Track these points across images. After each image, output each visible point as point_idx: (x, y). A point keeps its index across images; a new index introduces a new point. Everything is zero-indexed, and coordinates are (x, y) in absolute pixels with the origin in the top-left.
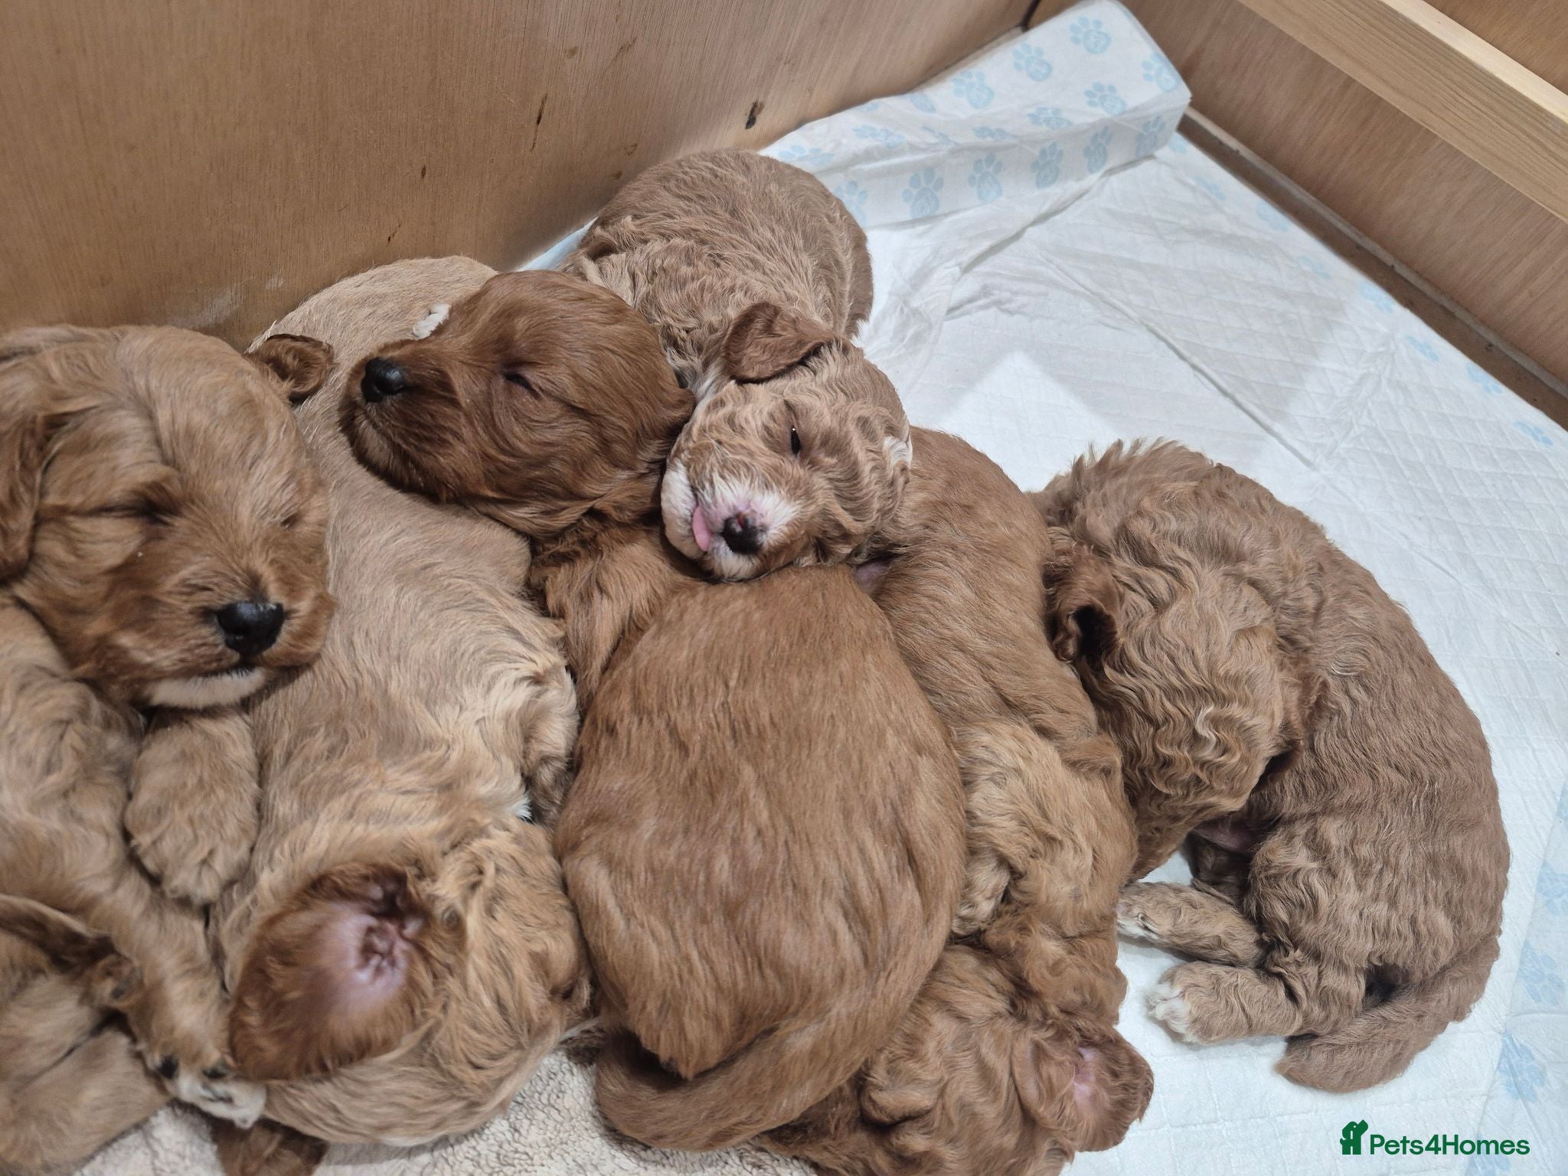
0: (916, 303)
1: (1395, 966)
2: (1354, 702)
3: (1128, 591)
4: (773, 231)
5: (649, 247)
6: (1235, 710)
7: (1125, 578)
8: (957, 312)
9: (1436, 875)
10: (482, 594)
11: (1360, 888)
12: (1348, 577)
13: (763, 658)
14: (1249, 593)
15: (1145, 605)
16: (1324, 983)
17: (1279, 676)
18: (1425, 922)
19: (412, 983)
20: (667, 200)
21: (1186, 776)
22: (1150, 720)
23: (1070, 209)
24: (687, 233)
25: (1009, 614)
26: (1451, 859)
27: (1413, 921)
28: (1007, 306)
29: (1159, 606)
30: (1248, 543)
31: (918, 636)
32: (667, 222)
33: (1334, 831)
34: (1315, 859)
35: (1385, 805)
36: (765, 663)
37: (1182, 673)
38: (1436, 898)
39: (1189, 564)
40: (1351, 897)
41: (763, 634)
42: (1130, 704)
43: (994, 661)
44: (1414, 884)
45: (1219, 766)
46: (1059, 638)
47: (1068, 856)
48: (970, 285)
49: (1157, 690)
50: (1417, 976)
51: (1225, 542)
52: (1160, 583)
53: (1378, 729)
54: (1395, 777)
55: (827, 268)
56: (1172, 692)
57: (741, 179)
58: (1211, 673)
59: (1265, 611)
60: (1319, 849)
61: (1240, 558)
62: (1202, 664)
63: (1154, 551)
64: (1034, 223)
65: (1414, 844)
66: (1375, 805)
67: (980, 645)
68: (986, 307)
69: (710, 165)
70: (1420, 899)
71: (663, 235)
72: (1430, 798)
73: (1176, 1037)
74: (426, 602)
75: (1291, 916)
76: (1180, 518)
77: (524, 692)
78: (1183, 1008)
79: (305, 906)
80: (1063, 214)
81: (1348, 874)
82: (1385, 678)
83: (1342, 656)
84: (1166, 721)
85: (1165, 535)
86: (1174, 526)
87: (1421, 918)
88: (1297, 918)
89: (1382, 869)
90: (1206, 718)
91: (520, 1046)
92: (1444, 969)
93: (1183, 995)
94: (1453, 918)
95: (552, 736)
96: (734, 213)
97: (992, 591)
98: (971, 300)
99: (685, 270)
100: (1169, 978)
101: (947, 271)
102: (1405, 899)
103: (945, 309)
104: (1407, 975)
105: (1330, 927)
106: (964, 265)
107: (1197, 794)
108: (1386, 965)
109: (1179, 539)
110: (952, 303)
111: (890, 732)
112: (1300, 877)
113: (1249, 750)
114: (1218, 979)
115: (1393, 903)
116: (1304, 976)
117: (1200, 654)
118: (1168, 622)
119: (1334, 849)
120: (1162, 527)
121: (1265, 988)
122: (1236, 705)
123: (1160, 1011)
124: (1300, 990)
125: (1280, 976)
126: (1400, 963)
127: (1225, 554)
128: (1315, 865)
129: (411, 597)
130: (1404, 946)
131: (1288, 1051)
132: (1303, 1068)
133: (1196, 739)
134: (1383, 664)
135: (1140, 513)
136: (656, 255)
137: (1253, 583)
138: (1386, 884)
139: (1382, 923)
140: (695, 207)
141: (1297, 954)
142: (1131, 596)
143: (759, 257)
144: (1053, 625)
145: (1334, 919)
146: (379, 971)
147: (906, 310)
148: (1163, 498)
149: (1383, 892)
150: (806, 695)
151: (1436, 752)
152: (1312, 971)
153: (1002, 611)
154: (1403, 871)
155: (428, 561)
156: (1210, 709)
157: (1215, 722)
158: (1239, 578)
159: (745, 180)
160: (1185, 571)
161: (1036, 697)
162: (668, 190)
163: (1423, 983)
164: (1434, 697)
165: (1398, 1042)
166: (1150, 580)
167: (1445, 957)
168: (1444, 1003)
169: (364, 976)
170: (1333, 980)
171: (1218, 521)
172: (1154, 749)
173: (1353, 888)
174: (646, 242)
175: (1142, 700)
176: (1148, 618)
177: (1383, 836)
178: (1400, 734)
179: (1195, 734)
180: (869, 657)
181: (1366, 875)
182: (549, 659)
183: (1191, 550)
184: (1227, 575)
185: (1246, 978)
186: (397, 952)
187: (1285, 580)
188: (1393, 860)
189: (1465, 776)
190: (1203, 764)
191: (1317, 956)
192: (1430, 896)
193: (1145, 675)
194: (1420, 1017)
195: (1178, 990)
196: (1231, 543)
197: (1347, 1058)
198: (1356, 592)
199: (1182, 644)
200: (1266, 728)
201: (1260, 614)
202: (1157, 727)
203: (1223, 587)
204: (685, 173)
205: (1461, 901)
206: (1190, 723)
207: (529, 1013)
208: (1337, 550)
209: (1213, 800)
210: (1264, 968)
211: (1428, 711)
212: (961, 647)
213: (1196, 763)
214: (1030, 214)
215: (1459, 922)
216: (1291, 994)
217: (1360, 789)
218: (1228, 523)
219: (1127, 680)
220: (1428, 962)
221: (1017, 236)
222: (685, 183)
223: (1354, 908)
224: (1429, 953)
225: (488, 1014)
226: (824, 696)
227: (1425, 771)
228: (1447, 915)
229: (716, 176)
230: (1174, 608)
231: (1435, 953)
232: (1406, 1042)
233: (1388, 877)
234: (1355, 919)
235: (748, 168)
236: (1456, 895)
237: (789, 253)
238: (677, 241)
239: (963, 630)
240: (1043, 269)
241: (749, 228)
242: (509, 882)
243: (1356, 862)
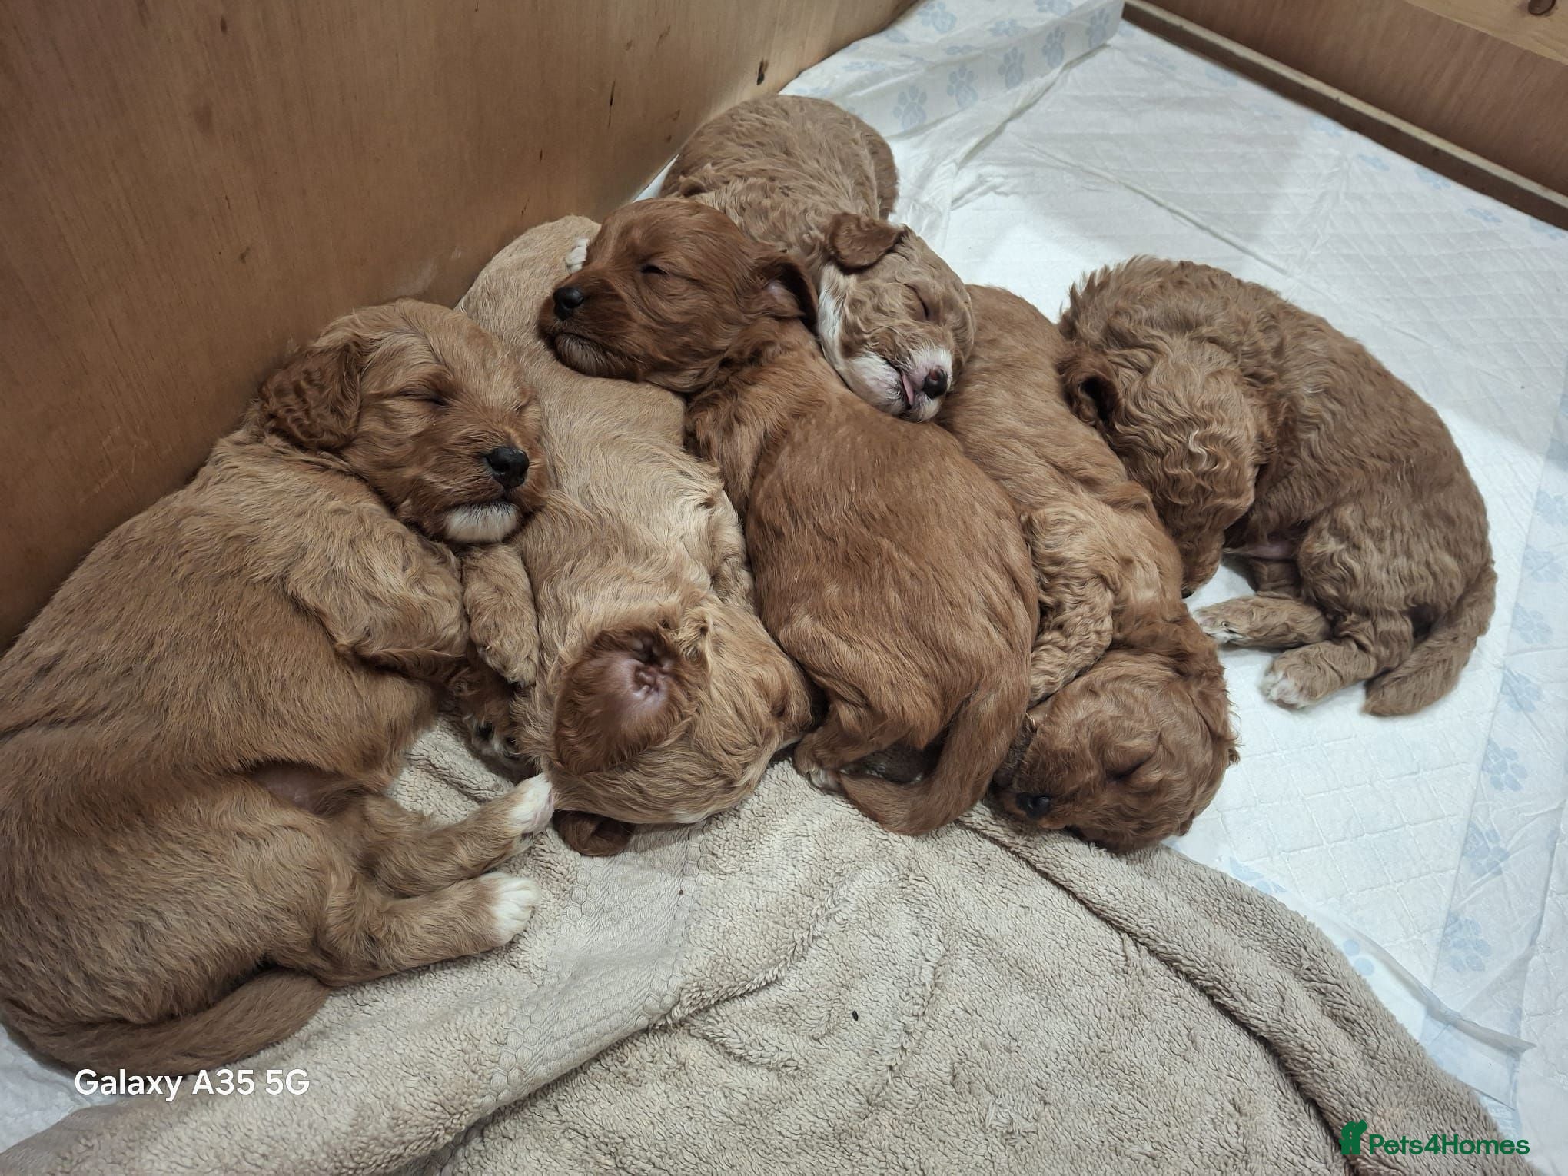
0: (925, 198)
1: (1426, 604)
2: (1333, 413)
3: (1120, 368)
4: (818, 162)
5: (731, 187)
6: (1215, 428)
7: (1117, 360)
8: (961, 202)
9: (1432, 525)
10: (658, 451)
11: (1380, 551)
12: (1303, 322)
13: (870, 469)
14: (1210, 349)
15: (1134, 374)
16: (1379, 630)
17: (1246, 402)
18: (1436, 562)
19: (672, 699)
20: (733, 148)
21: (1193, 487)
22: (1156, 453)
23: (1040, 102)
24: (759, 173)
25: (1042, 404)
26: (1439, 511)
27: (1428, 565)
28: (1002, 189)
29: (1143, 371)
30: (1202, 311)
31: (980, 431)
32: (739, 165)
33: (1348, 515)
34: (1342, 542)
35: (1379, 486)
36: (873, 473)
37: (1170, 412)
38: (1438, 543)
39: (1161, 338)
40: (1375, 559)
41: (866, 452)
42: (1139, 446)
43: (1041, 441)
44: (1418, 536)
45: (1216, 474)
46: (1075, 405)
47: (1139, 573)
48: (968, 177)
49: (1156, 430)
50: (1444, 608)
51: (1185, 317)
52: (1142, 356)
53: (1357, 430)
54: (1379, 464)
55: (861, 184)
56: (1166, 428)
57: (783, 122)
58: (1190, 404)
59: (1228, 357)
60: (1341, 533)
61: (1199, 324)
62: (1183, 401)
63: (1134, 336)
64: (1010, 119)
65: (1409, 508)
66: (1371, 489)
67: (1030, 431)
68: (984, 193)
69: (756, 116)
70: (1427, 547)
71: (741, 177)
72: (1410, 471)
73: (1290, 707)
74: (623, 459)
75: (1338, 590)
76: (1149, 307)
77: (704, 514)
78: (1289, 684)
79: (594, 656)
80: (1036, 106)
81: (1369, 544)
82: (1351, 390)
83: (1310, 380)
84: (1167, 450)
85: (1140, 323)
86: (1145, 313)
87: (1432, 560)
88: (1343, 590)
89: (1392, 533)
90: (1195, 439)
91: (755, 743)
92: (1461, 598)
93: (1285, 676)
94: (1455, 556)
95: (726, 539)
96: (787, 153)
97: (1024, 390)
98: (970, 190)
99: (767, 203)
100: (1272, 669)
101: (945, 168)
102: (1419, 550)
103: (949, 202)
104: (1436, 609)
105: (1369, 588)
106: (959, 161)
107: (1206, 499)
108: (1419, 605)
109: (1151, 322)
110: (956, 194)
111: (977, 504)
112: (1336, 558)
113: (1237, 458)
114: (1306, 655)
115: (1409, 555)
116: (1365, 632)
117: (1180, 395)
118: (1152, 380)
119: (1353, 529)
120: (1137, 318)
121: (1341, 648)
122: (1215, 424)
123: (1274, 694)
124: (1365, 641)
125: (1348, 636)
126: (1428, 601)
127: (1184, 325)
128: (1342, 546)
129: (614, 457)
130: (1428, 585)
131: (1368, 694)
132: (1382, 703)
133: (1192, 457)
134: (1347, 381)
135: (1118, 313)
136: (741, 192)
137: (1213, 340)
138: (1399, 543)
139: (1406, 572)
140: (759, 152)
141: (1353, 617)
142: (1123, 372)
143: (814, 183)
144: (1069, 397)
145: (1368, 579)
146: (648, 693)
147: (917, 207)
148: (1135, 297)
149: (1398, 549)
150: (910, 489)
151: (1405, 438)
152: (1367, 624)
153: (1037, 404)
154: (1407, 528)
155: (617, 433)
156: (1196, 432)
157: (1202, 441)
158: (1200, 339)
159: (788, 124)
160: (1159, 343)
161: (1079, 459)
162: (732, 140)
163: (1449, 613)
164: (1395, 400)
165: (1444, 661)
166: (1134, 356)
167: (1459, 590)
168: (1469, 623)
169: (639, 695)
170: (1384, 626)
171: (1180, 302)
172: (1165, 473)
173: (1376, 553)
174: (727, 183)
175: (1146, 439)
176: (1137, 382)
177: (1385, 508)
178: (1374, 432)
179: (1190, 452)
180: (947, 459)
181: (1382, 539)
182: (714, 486)
183: (1162, 329)
184: (1192, 339)
185: (1325, 647)
186: (659, 681)
187: (1238, 333)
188: (1398, 524)
189: (1431, 449)
190: (1203, 475)
191: (1366, 613)
192: (1434, 543)
193: (1143, 421)
194: (1454, 639)
195: (1280, 675)
196: (1191, 317)
197: (1410, 686)
198: (1309, 330)
199: (1165, 392)
200: (1244, 438)
201: (1223, 359)
202: (1163, 456)
203: (1190, 348)
204: (740, 125)
205: (1456, 541)
206: (1185, 445)
207: (758, 717)
208: (1291, 305)
209: (1220, 501)
210: (1334, 634)
211: (1392, 409)
212: (1014, 435)
213: (1197, 476)
214: (1007, 110)
215: (1460, 558)
216: (1361, 647)
217: (1357, 480)
218: (1185, 301)
219: (1132, 429)
220: (1448, 593)
221: (999, 131)
222: (743, 134)
223: (1380, 568)
224: (1446, 586)
225: (731, 718)
226: (923, 487)
227: (1399, 453)
228: (1451, 555)
229: (766, 125)
230: (1155, 370)
231: (1451, 585)
232: (1451, 659)
233: (1398, 536)
234: (1384, 576)
235: (787, 113)
236: (1451, 537)
237: (833, 176)
238: (752, 180)
239: (1010, 422)
240: (1026, 154)
241: (801, 163)
242: (724, 632)
243: (1370, 532)
